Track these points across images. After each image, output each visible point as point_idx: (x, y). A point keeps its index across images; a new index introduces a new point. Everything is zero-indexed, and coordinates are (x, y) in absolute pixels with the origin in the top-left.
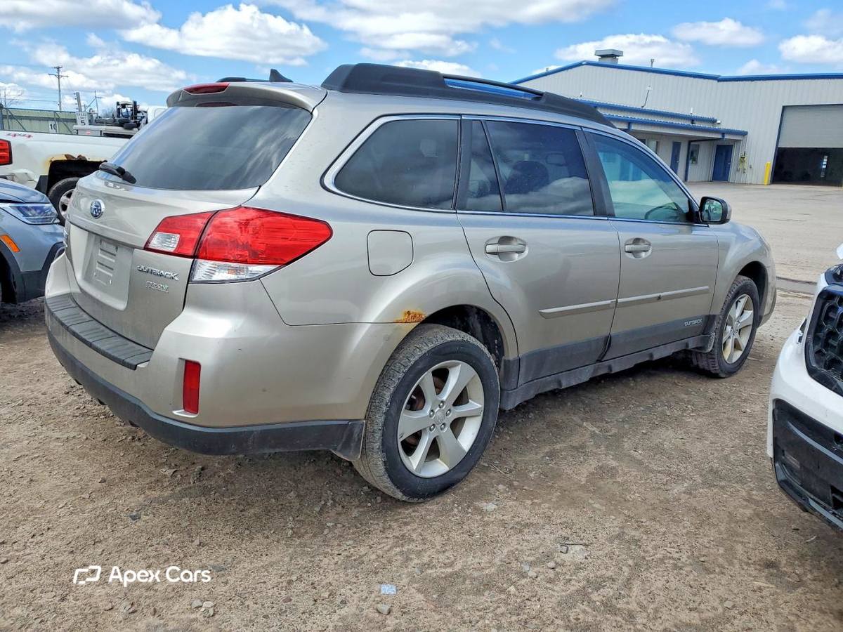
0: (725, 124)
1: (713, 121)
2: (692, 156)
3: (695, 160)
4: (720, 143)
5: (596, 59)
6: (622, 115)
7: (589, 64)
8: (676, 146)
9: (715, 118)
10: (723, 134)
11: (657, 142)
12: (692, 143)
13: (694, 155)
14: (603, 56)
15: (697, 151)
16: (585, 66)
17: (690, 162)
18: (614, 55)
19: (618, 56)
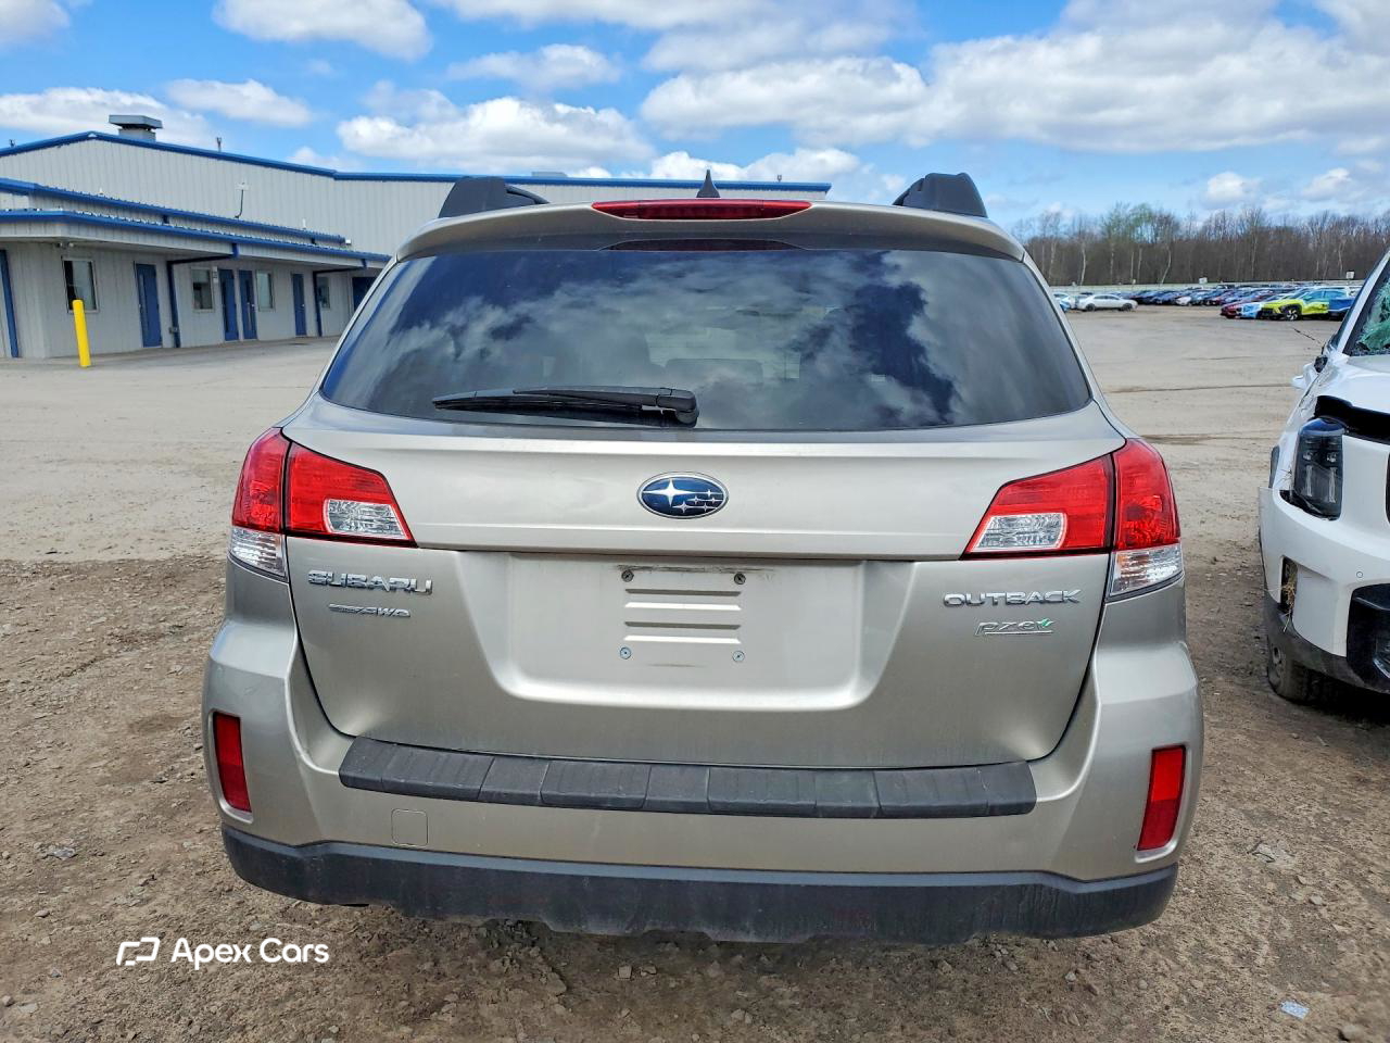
0: (359, 245)
1: (341, 241)
2: (321, 297)
3: (325, 301)
4: (357, 274)
5: (114, 131)
6: (222, 231)
7: (101, 137)
8: (297, 281)
9: (342, 236)
10: (364, 261)
11: (269, 276)
12: (319, 275)
13: (323, 294)
14: (126, 126)
15: (326, 287)
16: (94, 141)
17: (320, 304)
18: (147, 126)
19: (155, 128)
